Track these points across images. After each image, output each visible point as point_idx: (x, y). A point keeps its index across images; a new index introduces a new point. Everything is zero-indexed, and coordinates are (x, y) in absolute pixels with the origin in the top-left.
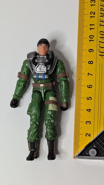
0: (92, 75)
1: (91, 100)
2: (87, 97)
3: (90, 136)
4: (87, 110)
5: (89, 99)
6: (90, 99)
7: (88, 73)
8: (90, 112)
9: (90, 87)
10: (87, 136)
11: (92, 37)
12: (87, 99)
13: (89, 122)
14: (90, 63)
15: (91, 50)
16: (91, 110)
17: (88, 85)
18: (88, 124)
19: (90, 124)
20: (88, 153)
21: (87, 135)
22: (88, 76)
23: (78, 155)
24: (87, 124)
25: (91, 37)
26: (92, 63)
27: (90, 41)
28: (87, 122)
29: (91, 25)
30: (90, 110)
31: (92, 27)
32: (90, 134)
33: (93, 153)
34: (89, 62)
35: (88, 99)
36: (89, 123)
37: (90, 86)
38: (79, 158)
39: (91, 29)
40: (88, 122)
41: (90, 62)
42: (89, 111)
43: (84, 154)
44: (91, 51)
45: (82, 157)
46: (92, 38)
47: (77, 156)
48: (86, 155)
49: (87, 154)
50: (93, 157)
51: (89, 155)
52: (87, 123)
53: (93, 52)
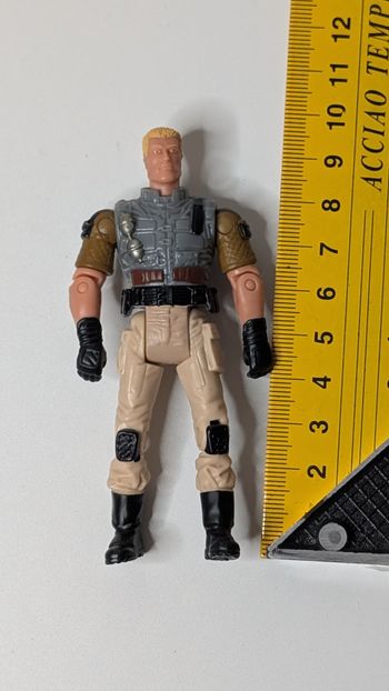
0: (336, 252)
1: (329, 342)
2: (316, 334)
3: (323, 475)
4: (315, 380)
5: (322, 341)
6: (327, 338)
7: (322, 245)
8: (324, 387)
9: (326, 294)
10: (311, 476)
11: (339, 111)
12: (316, 340)
13: (322, 425)
14: (330, 208)
15: (333, 161)
16: (329, 380)
17: (320, 290)
18: (319, 431)
19: (324, 431)
20: (316, 537)
21: (313, 471)
22: (321, 254)
23: (282, 546)
24: (313, 431)
25: (333, 110)
26: (335, 206)
27: (331, 124)
28: (314, 423)
29: (334, 67)
30: (326, 380)
31: (339, 73)
32: (324, 468)
33: (335, 538)
34: (327, 205)
35: (319, 338)
37: (329, 294)
38: (283, 556)
39: (333, 81)
40: (318, 425)
41: (331, 203)
42: (322, 383)
43: (301, 541)
44: (333, 165)
45: (292, 555)
46: (339, 115)
47: (274, 551)
48: (307, 548)
49: (314, 541)
50: (332, 553)
51: (317, 547)
52: (314, 427)
53: (340, 165)
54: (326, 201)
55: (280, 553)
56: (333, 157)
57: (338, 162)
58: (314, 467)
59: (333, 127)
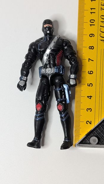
0: (93, 61)
1: (92, 86)
2: (88, 84)
3: (91, 123)
4: (88, 97)
5: (90, 86)
6: (91, 85)
7: (89, 59)
8: (90, 99)
10: (87, 124)
12: (88, 86)
14: (91, 48)
15: (92, 35)
16: (92, 97)
17: (89, 71)
18: (89, 111)
19: (91, 111)
20: (89, 141)
21: (88, 122)
22: (89, 61)
23: (79, 143)
24: (88, 111)
25: (91, 21)
26: (92, 48)
27: (91, 25)
29: (91, 9)
30: (91, 97)
31: (93, 11)
32: (91, 121)
33: (94, 141)
34: (90, 48)
35: (89, 85)
36: (90, 110)
37: (91, 72)
40: (89, 109)
41: (91, 47)
42: (90, 98)
43: (85, 142)
44: (92, 36)
45: (82, 146)
46: (93, 22)
47: (77, 145)
48: (87, 144)
49: (88, 142)
50: (94, 145)
51: (90, 143)
52: (88, 110)
53: (94, 37)
54: (90, 47)
55: (79, 145)
56: (92, 34)
57: (93, 35)
58: (88, 121)
59: (92, 26)
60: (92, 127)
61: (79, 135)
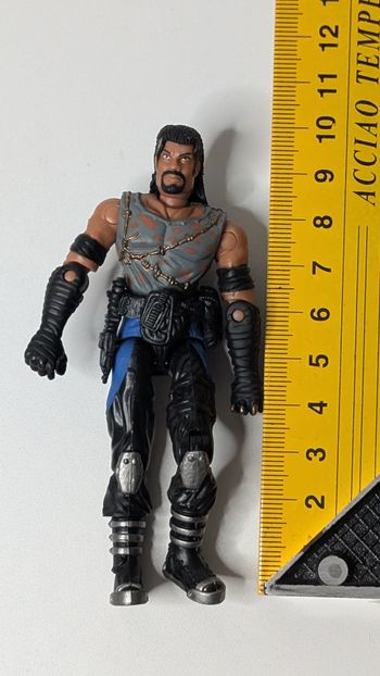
0: (329, 270)
1: (325, 365)
2: (311, 357)
3: (321, 506)
4: (311, 405)
5: (317, 365)
6: (322, 361)
7: (315, 264)
8: (321, 412)
9: (320, 315)
10: (309, 506)
11: (329, 123)
12: (311, 364)
13: (319, 452)
14: (322, 224)
15: (324, 175)
16: (326, 405)
17: (313, 310)
18: (316, 459)
19: (321, 459)
20: (316, 571)
21: (311, 502)
22: (314, 272)
23: (278, 582)
24: (310, 459)
25: (322, 123)
26: (326, 222)
27: (320, 137)
28: (311, 450)
29: (322, 77)
30: (322, 405)
31: (328, 84)
32: (323, 498)
33: (335, 572)
34: (318, 222)
35: (314, 362)
36: (320, 455)
37: (323, 314)
38: (281, 592)
39: (322, 92)
40: (315, 453)
41: (322, 219)
42: (318, 408)
43: (299, 576)
44: (324, 180)
45: (290, 590)
46: (329, 127)
47: (271, 587)
48: (307, 582)
49: (313, 576)
50: (334, 588)
51: (317, 582)
52: (311, 454)
53: (331, 180)
54: (317, 218)
55: (278, 589)
56: (324, 172)
57: (329, 176)
58: (312, 497)
59: (323, 140)
60: (325, 520)
61: (278, 549)
